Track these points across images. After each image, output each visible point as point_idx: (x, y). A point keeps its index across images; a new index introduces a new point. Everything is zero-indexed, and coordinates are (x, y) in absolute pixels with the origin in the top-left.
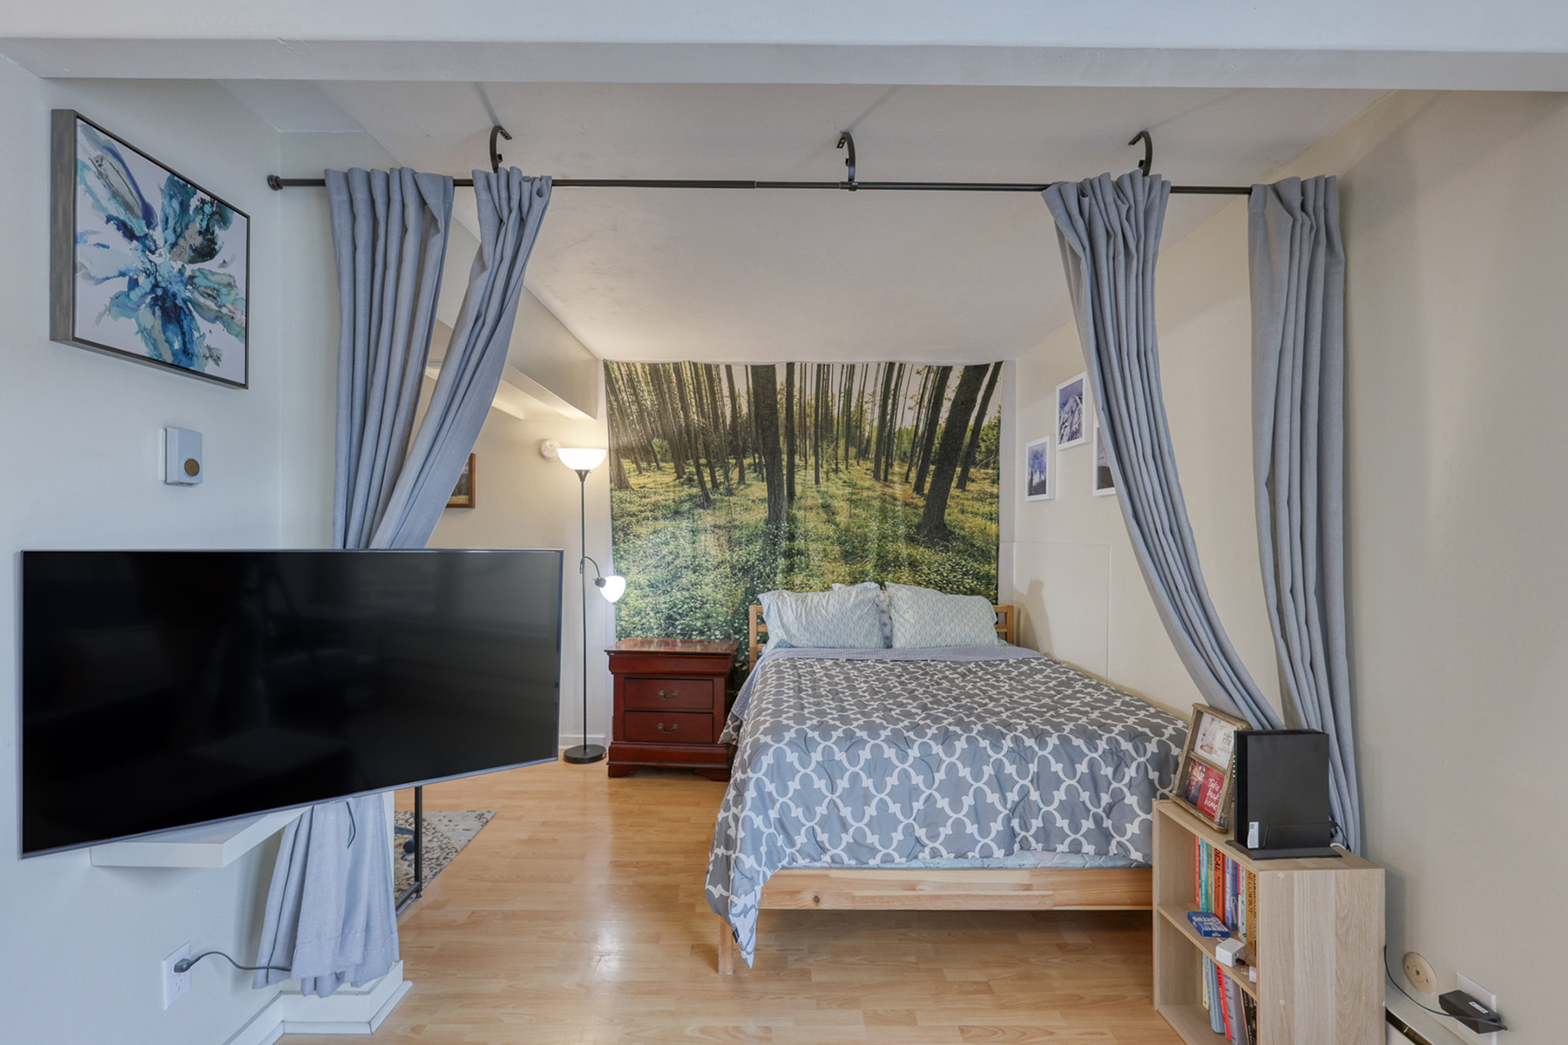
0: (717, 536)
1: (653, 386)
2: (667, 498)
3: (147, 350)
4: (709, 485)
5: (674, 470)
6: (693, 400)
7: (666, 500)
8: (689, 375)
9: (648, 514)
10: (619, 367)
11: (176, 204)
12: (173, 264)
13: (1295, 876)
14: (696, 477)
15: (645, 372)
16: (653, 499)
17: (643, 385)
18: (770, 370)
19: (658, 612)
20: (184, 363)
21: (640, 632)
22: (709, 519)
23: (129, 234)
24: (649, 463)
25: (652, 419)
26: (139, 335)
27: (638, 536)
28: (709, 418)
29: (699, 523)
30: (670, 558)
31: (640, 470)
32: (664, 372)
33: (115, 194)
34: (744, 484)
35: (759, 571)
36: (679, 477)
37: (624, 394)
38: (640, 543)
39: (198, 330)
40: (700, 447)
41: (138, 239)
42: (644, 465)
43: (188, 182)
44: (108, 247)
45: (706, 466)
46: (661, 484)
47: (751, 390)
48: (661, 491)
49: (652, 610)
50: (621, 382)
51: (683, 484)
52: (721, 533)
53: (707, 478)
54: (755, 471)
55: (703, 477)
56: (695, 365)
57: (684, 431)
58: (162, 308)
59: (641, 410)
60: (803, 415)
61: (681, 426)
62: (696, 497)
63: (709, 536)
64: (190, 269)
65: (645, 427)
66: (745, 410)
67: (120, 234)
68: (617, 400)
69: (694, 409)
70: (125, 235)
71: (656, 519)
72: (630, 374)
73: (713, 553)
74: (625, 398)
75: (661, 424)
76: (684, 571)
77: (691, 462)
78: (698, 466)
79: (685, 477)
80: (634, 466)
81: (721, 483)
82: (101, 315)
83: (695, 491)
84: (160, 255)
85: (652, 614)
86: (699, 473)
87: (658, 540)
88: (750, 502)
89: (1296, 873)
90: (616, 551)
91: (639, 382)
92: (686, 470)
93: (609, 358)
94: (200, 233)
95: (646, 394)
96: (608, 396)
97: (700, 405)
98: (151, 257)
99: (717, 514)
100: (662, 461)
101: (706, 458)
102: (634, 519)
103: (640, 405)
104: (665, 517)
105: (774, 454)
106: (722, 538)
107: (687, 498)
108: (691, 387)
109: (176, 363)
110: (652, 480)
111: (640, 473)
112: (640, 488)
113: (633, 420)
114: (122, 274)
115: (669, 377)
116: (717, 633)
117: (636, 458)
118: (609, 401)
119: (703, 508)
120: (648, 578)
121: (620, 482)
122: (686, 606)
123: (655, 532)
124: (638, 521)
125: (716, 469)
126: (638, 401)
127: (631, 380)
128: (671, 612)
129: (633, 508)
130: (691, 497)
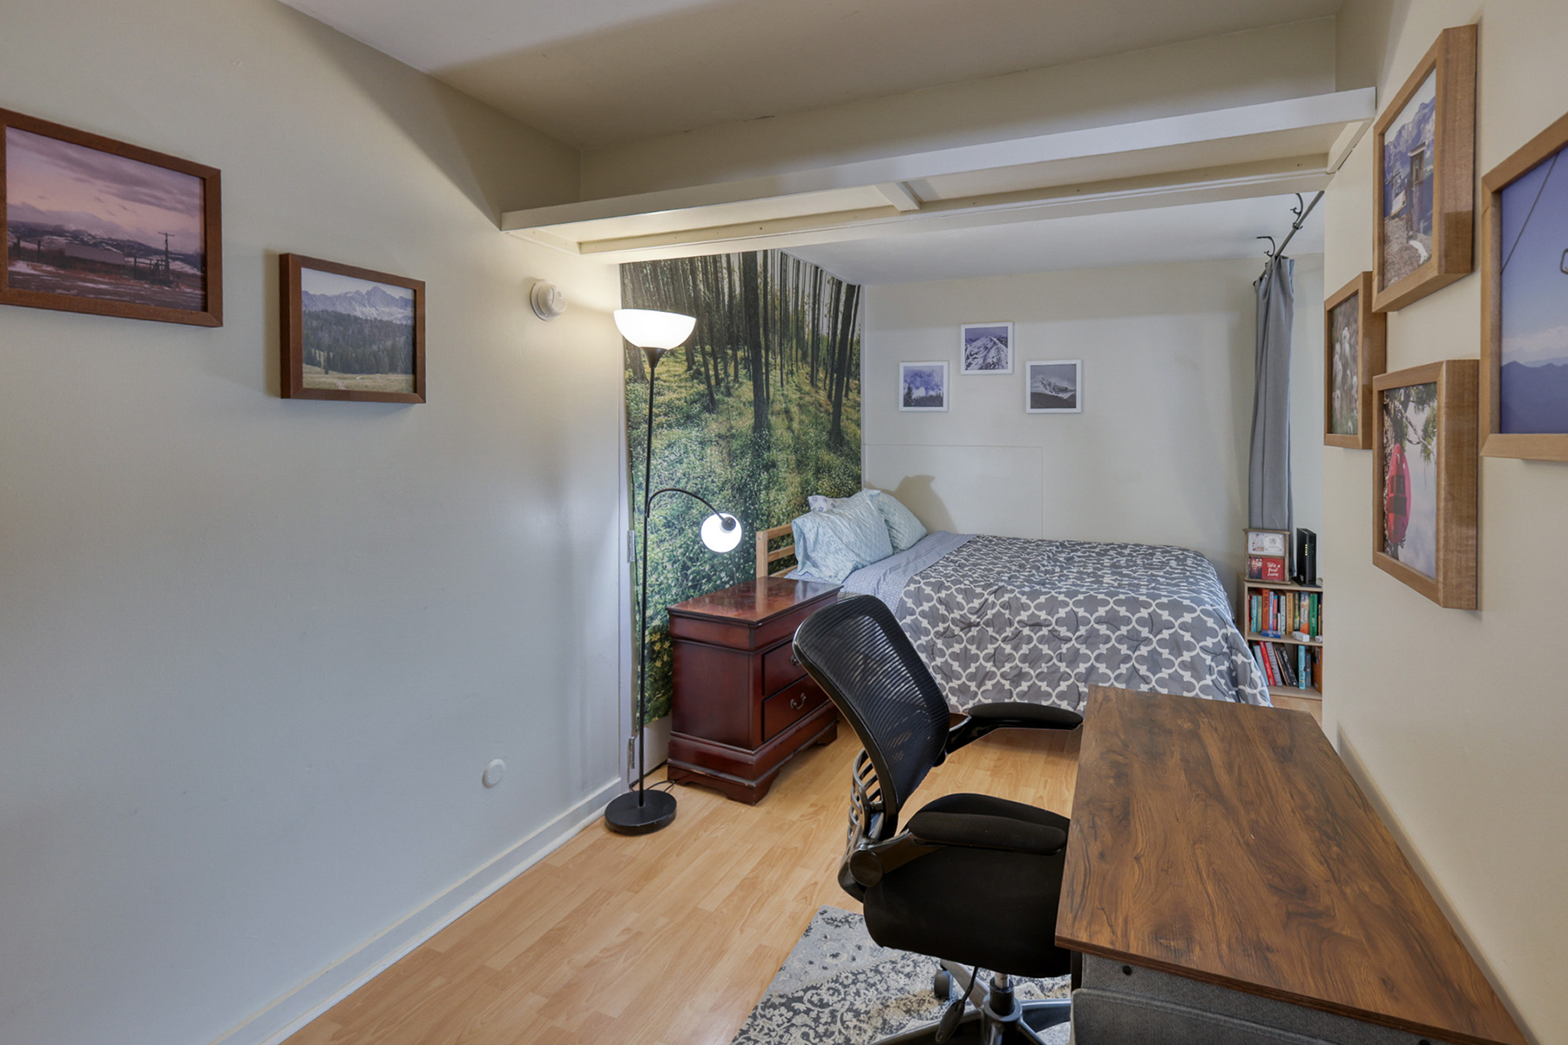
0: (720, 448)
2: (679, 395)
4: (713, 382)
5: (684, 358)
7: (679, 399)
14: (704, 369)
16: (664, 396)
19: (675, 562)
21: (657, 597)
22: (714, 426)
28: (713, 291)
29: (705, 431)
30: (683, 483)
34: (738, 381)
35: (750, 489)
36: (689, 368)
40: (709, 329)
45: (711, 355)
46: (675, 376)
47: (742, 267)
48: (674, 384)
49: (669, 560)
51: (694, 377)
52: (723, 444)
53: (711, 373)
54: (745, 368)
55: (709, 370)
61: (690, 295)
62: (702, 396)
63: (714, 448)
66: (738, 291)
71: (670, 426)
73: (718, 471)
77: (699, 347)
78: (706, 354)
79: (697, 367)
83: (702, 387)
85: (669, 566)
87: (675, 457)
88: (742, 405)
92: (696, 359)
99: (720, 419)
101: (712, 344)
104: (678, 424)
105: (755, 347)
106: (724, 451)
107: (695, 398)
110: (666, 368)
113: (646, 275)
116: (723, 575)
119: (710, 411)
120: (663, 513)
122: (696, 547)
123: (670, 446)
125: (717, 362)
130: (699, 397)
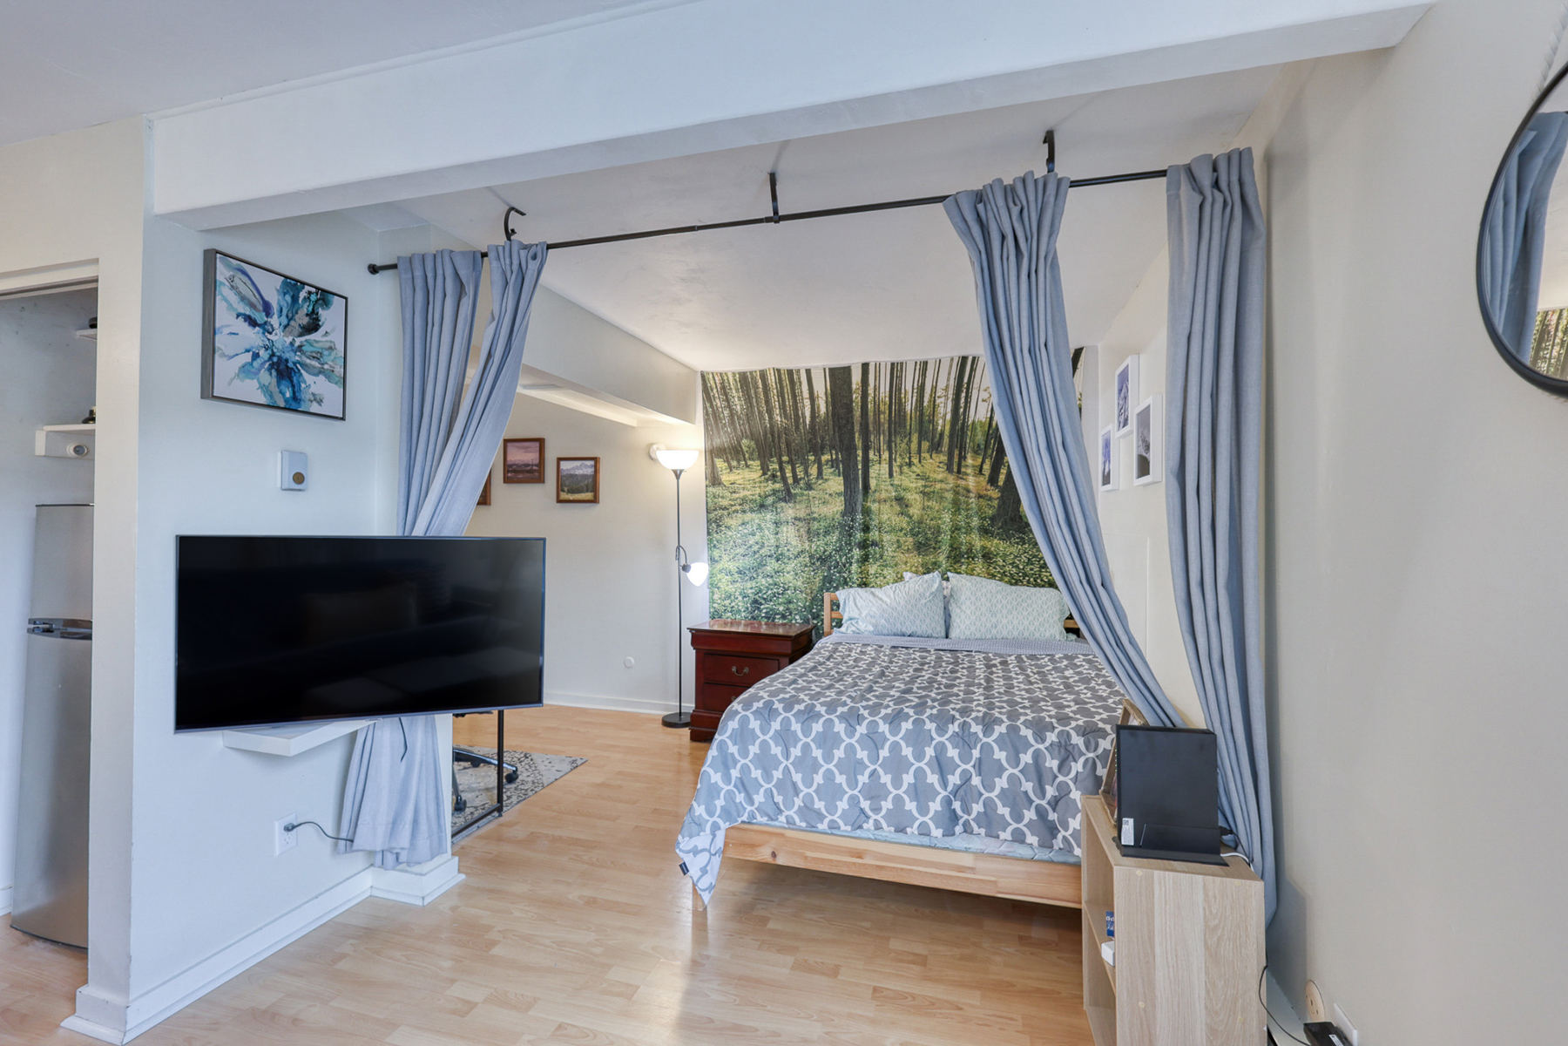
0: (797, 528)
1: (742, 392)
2: (754, 493)
3: (265, 400)
4: (790, 481)
5: (760, 468)
6: (777, 403)
7: (753, 495)
8: (774, 380)
9: (738, 507)
10: (713, 377)
11: (288, 298)
12: (286, 339)
13: (1156, 877)
14: (779, 474)
15: (735, 380)
16: (742, 494)
17: (734, 391)
18: (847, 370)
19: (745, 597)
20: (294, 406)
21: (730, 614)
22: (791, 511)
23: (253, 323)
24: (739, 461)
25: (741, 422)
26: (260, 390)
27: (728, 528)
28: (791, 418)
29: (782, 515)
30: (756, 548)
31: (731, 468)
32: (752, 379)
33: (243, 298)
34: (822, 478)
35: (836, 560)
36: (764, 474)
37: (717, 400)
38: (730, 533)
39: (305, 382)
40: (783, 446)
41: (259, 325)
42: (734, 463)
43: (297, 281)
44: (237, 334)
45: (788, 463)
46: (749, 480)
47: (829, 391)
48: (749, 487)
49: (740, 595)
50: (715, 391)
51: (767, 480)
52: (801, 524)
53: (789, 474)
54: (832, 467)
55: (785, 473)
56: (779, 370)
57: (768, 432)
58: (276, 370)
59: (732, 415)
60: (878, 412)
61: (766, 427)
62: (779, 491)
63: (790, 527)
64: (298, 341)
65: (735, 429)
66: (823, 409)
67: (247, 324)
68: (712, 406)
69: (778, 411)
70: (250, 324)
71: (744, 512)
72: (722, 383)
73: (794, 543)
74: (719, 405)
75: (749, 426)
76: (768, 559)
77: (775, 459)
78: (781, 463)
79: (769, 473)
80: (726, 464)
81: (801, 479)
82: (232, 380)
83: (778, 486)
84: (276, 334)
85: (740, 598)
86: (782, 469)
87: (746, 531)
88: (827, 496)
89: (1156, 873)
90: (710, 541)
91: (731, 389)
92: (770, 467)
93: (705, 369)
94: (307, 315)
95: (736, 399)
96: (704, 403)
97: (783, 407)
98: (269, 336)
99: (798, 507)
100: (750, 459)
101: (788, 455)
102: (725, 512)
103: (731, 410)
104: (752, 511)
105: (849, 450)
106: (802, 530)
107: (771, 493)
108: (775, 391)
109: (288, 407)
110: (741, 477)
111: (731, 470)
112: (731, 484)
113: (725, 424)
114: (248, 351)
115: (756, 383)
116: (797, 617)
117: (727, 458)
118: (705, 408)
119: (786, 501)
120: (737, 565)
121: (714, 480)
122: (770, 592)
123: (743, 524)
124: (729, 514)
125: (797, 465)
126: (729, 406)
127: (723, 388)
128: (757, 597)
129: (725, 503)
130: (774, 492)
